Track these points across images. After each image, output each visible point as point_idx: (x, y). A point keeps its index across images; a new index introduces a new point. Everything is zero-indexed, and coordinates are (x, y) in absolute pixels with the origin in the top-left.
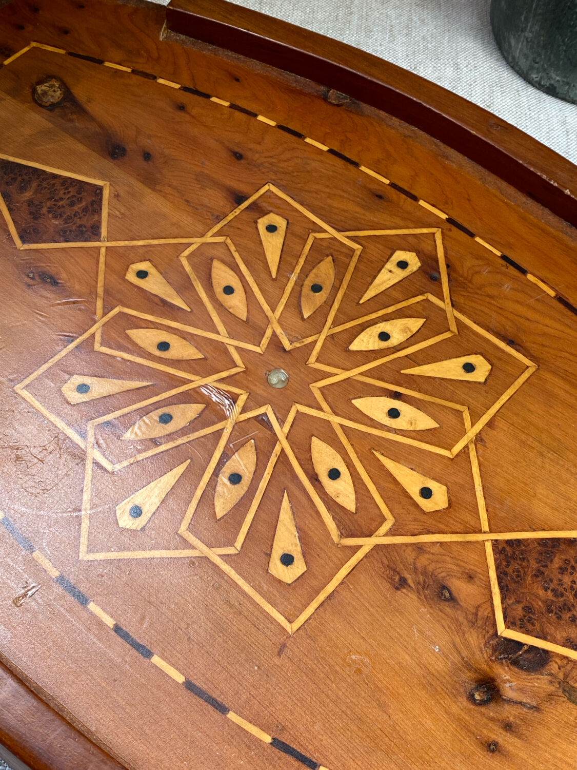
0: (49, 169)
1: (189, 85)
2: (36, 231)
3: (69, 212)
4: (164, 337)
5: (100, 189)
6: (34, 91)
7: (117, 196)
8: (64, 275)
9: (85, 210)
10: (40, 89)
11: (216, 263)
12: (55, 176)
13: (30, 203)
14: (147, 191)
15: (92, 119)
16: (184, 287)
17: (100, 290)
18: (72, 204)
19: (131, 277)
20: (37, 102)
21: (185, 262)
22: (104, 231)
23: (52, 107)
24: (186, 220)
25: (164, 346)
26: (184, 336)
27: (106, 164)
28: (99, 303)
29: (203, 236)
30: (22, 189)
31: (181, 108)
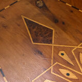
0: (40, 24)
1: (74, 6)
2: (37, 40)
3: (45, 36)
4: (68, 72)
5: (52, 30)
6: (36, 3)
7: (56, 33)
8: (44, 52)
9: (48, 36)
10: (38, 2)
11: (81, 54)
12: (41, 26)
13: (35, 32)
14: (63, 32)
15: (50, 12)
16: (73, 59)
17: (52, 57)
18: (45, 34)
19: (60, 55)
20: (37, 5)
21: (73, 52)
22: (53, 42)
23: (40, 8)
24: (73, 41)
25: (68, 74)
26: (73, 72)
27: (53, 24)
28: (52, 60)
29: (77, 46)
30: (33, 28)
31: (72, 12)
